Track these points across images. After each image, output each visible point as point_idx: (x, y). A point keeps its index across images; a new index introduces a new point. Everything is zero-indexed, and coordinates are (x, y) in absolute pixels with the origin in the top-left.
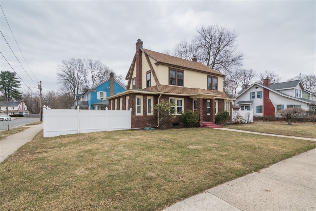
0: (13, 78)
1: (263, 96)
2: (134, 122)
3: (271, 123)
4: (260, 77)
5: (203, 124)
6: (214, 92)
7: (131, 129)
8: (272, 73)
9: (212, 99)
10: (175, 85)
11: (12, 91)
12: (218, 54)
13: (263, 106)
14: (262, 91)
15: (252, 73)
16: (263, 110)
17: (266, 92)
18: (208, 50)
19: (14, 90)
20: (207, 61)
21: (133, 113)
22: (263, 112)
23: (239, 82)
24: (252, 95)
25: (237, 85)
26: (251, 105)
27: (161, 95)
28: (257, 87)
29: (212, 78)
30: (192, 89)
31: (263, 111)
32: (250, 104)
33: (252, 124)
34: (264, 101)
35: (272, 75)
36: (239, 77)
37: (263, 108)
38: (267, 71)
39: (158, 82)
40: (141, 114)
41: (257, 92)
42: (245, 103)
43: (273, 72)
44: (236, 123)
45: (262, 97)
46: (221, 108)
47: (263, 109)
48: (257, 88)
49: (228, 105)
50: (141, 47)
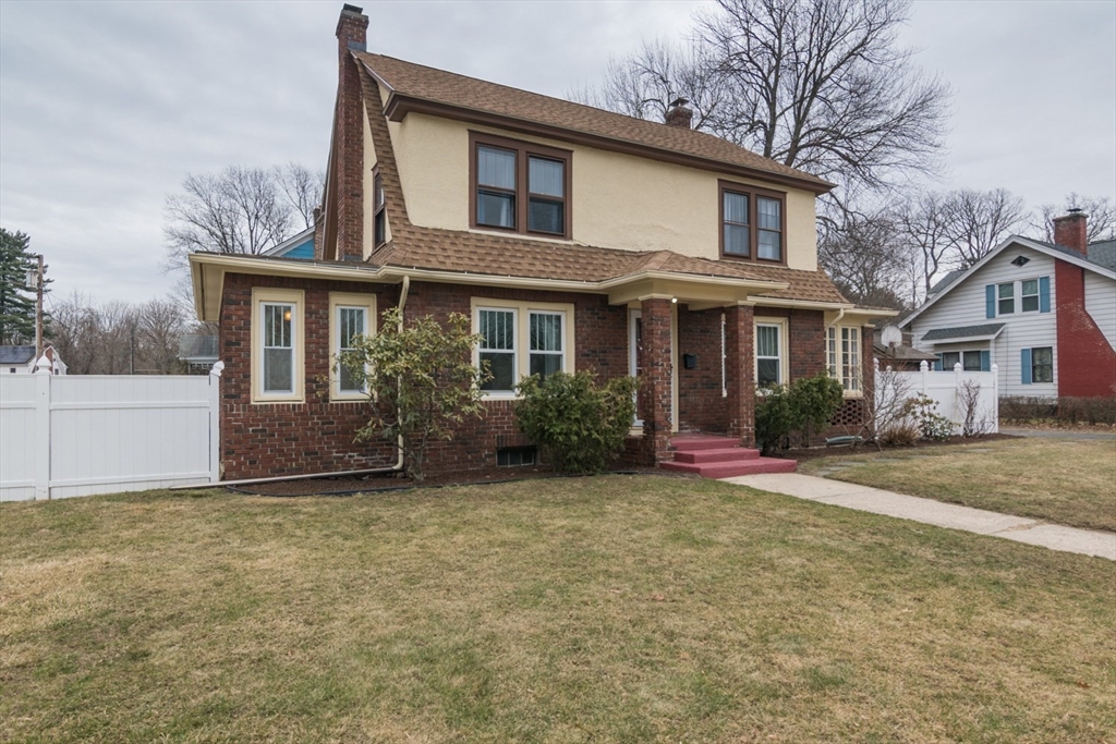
0: (20, 254)
1: (1053, 301)
2: (238, 442)
3: (1101, 432)
4: (1043, 226)
5: (674, 448)
6: (760, 271)
7: (216, 481)
8: (1097, 203)
9: (736, 307)
10: (513, 229)
11: (17, 305)
12: (816, 100)
13: (1055, 352)
14: (1047, 278)
15: (1005, 208)
16: (1055, 367)
17: (1071, 281)
18: (768, 84)
19: (20, 301)
20: (761, 134)
21: (234, 388)
22: (1055, 377)
23: (941, 248)
24: (997, 299)
25: (936, 262)
26: (992, 345)
27: (406, 281)
28: (1025, 256)
29: (750, 197)
30: (623, 253)
31: (1055, 372)
32: (988, 341)
33: (990, 443)
34: (1059, 324)
35: (1098, 211)
36: (944, 227)
37: (1055, 357)
38: (1074, 196)
39: (405, 212)
40: (296, 394)
41: (1025, 283)
42: (963, 336)
43: (1105, 201)
44: (898, 441)
45: (1049, 304)
46: (808, 360)
47: (1055, 362)
48: (1020, 262)
49: (854, 344)
50: (359, 45)
